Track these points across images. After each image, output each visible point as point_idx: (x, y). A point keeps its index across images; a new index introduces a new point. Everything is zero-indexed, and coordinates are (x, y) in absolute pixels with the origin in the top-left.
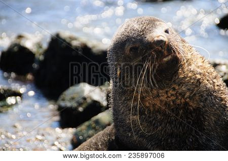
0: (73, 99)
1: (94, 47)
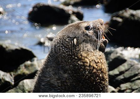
1: (7, 47)
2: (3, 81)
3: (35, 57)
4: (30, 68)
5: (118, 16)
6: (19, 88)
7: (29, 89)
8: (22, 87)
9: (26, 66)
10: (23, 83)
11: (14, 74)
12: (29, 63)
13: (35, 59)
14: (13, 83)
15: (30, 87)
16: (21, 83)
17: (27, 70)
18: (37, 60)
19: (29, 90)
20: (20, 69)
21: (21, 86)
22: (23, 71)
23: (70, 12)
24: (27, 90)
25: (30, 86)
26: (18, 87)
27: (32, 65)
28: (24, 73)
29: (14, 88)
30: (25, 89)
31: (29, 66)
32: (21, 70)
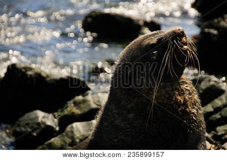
0: (27, 124)
1: (48, 76)
2: (43, 126)
3: (89, 89)
4: (82, 105)
5: (211, 27)
6: (67, 135)
7: (81, 135)
8: (70, 134)
9: (76, 104)
10: (72, 127)
12: (80, 98)
13: (90, 92)
14: (57, 129)
15: (82, 134)
16: (68, 128)
17: (77, 109)
18: (93, 94)
19: (81, 137)
20: (67, 107)
21: (69, 132)
22: (70, 111)
24: (78, 138)
25: (82, 131)
26: (64, 134)
27: (84, 101)
28: (73, 113)
29: (59, 136)
30: (75, 137)
31: (80, 103)
32: (69, 109)
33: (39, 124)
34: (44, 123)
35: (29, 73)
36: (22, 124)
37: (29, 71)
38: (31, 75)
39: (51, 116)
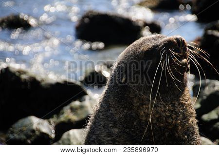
0: (21, 131)
1: (43, 80)
2: (37, 133)
3: (87, 94)
4: (79, 112)
5: (215, 28)
6: (63, 143)
8: (66, 142)
9: (73, 110)
10: (69, 135)
11: (54, 122)
12: (77, 103)
13: (87, 97)
14: (53, 136)
16: (65, 136)
17: (74, 115)
18: (90, 99)
20: (63, 113)
21: (65, 139)
22: (68, 116)
23: (141, 24)
25: (79, 139)
26: (60, 142)
27: (82, 107)
28: (69, 120)
29: (55, 143)
31: (77, 109)
32: (65, 115)
33: (33, 131)
34: (39, 130)
35: (24, 77)
36: (15, 131)
37: (23, 74)
38: (25, 80)
39: (45, 122)
